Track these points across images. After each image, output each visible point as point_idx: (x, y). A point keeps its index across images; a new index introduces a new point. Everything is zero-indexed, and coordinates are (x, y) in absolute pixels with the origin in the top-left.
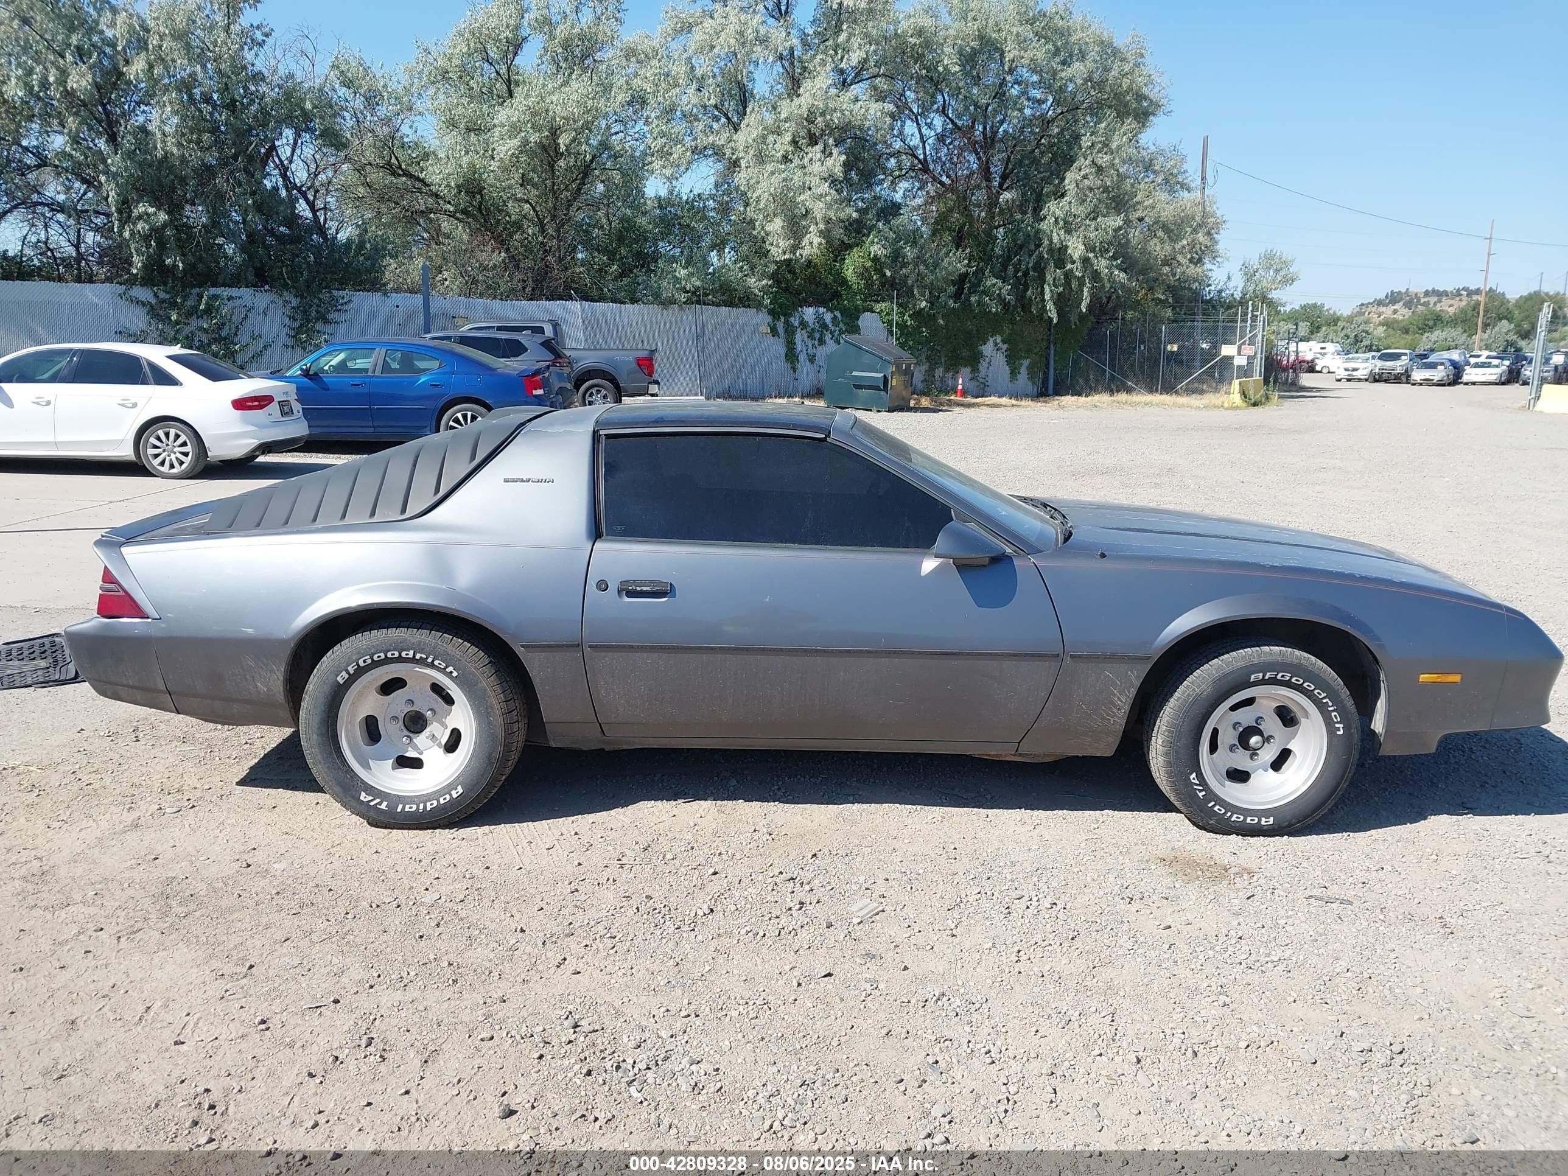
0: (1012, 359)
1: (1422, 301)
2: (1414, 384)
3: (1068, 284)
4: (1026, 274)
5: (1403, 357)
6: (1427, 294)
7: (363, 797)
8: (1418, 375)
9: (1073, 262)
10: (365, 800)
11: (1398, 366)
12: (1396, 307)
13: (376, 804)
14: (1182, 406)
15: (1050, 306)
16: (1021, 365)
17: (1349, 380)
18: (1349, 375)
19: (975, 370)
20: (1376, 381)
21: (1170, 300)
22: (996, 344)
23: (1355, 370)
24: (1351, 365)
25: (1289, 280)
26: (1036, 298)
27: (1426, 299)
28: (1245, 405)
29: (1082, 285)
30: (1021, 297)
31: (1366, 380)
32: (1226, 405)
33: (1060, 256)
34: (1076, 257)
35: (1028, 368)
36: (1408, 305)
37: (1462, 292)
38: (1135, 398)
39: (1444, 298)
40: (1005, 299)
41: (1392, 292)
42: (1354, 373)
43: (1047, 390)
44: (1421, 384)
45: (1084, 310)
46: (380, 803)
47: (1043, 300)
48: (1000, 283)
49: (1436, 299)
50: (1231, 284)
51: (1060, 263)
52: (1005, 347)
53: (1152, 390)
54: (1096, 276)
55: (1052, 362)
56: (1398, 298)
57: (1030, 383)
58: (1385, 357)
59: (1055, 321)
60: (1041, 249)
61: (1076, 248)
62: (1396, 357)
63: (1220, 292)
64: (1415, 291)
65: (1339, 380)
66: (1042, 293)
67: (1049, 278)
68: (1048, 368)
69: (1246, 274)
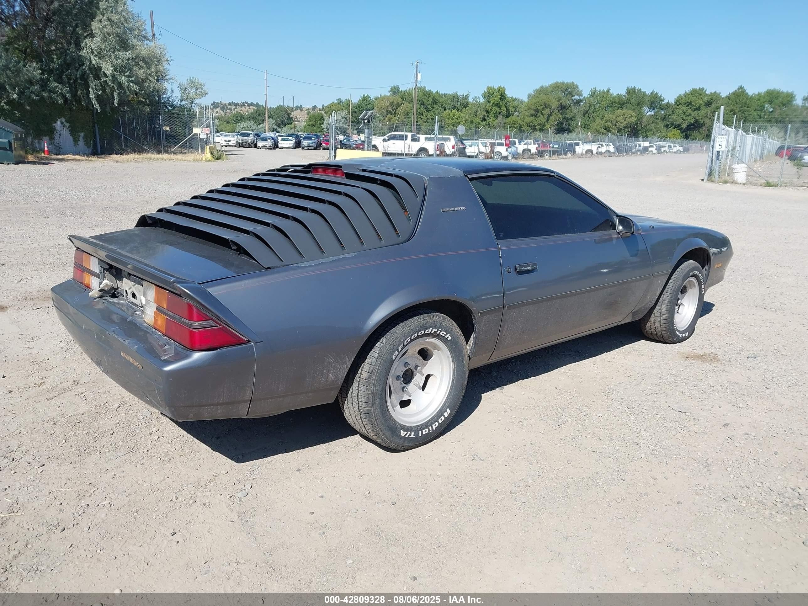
0: (73, 132)
1: (228, 107)
2: (258, 148)
3: (104, 90)
4: (75, 81)
5: (251, 135)
6: (230, 104)
7: (403, 433)
8: (260, 144)
9: (107, 77)
10: (403, 435)
11: (250, 139)
12: (217, 110)
13: (409, 436)
14: (181, 160)
15: (94, 101)
16: (79, 136)
17: (226, 146)
18: (227, 144)
19: (52, 139)
20: (240, 147)
21: (148, 102)
22: (62, 123)
23: (230, 141)
24: (227, 139)
25: (204, 94)
26: (83, 96)
27: (230, 107)
28: (213, 159)
29: (113, 90)
30: (74, 95)
31: (235, 146)
32: (204, 159)
33: (97, 72)
34: (108, 73)
35: (83, 138)
36: (222, 109)
37: (245, 104)
38: (150, 155)
39: (238, 107)
40: (66, 96)
41: (214, 102)
42: (229, 143)
43: (97, 151)
44: (261, 149)
45: (117, 105)
46: (410, 435)
47: (89, 98)
48: (60, 86)
49: (234, 107)
50: (174, 95)
51: (97, 77)
52: (68, 125)
53: (159, 152)
54: (120, 85)
55: (98, 135)
56: (217, 106)
57: (86, 147)
58: (243, 135)
59: (99, 110)
60: (84, 67)
61: (107, 69)
62: (248, 135)
63: (168, 98)
64: (225, 102)
65: (223, 146)
66: (88, 93)
67: (92, 85)
68: (96, 138)
69: (181, 90)
